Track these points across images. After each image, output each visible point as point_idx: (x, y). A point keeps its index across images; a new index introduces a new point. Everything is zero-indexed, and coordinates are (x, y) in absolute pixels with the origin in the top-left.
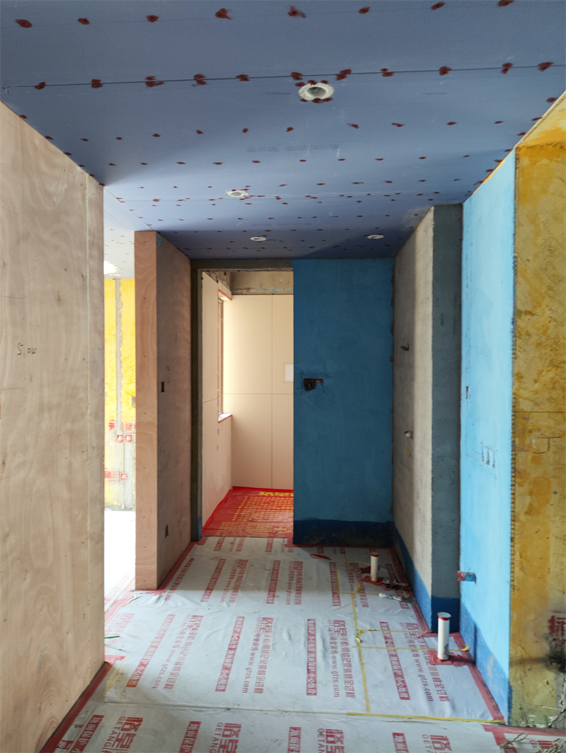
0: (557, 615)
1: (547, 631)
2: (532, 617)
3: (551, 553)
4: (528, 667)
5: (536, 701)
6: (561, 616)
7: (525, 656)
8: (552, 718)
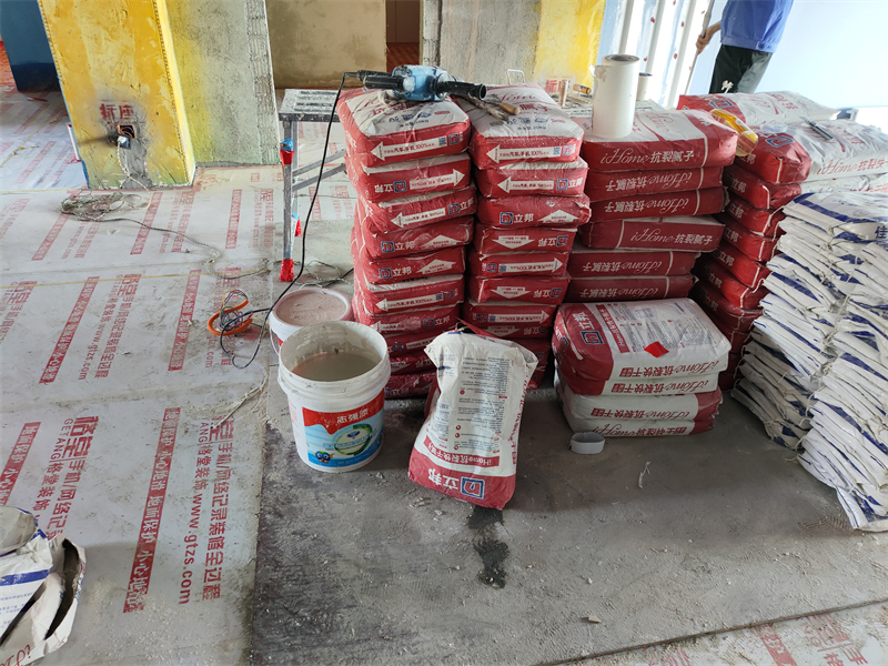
0: (106, 104)
1: (101, 116)
2: (86, 106)
3: (87, 51)
4: (93, 145)
5: (106, 169)
6: (110, 103)
7: (89, 137)
8: (122, 182)
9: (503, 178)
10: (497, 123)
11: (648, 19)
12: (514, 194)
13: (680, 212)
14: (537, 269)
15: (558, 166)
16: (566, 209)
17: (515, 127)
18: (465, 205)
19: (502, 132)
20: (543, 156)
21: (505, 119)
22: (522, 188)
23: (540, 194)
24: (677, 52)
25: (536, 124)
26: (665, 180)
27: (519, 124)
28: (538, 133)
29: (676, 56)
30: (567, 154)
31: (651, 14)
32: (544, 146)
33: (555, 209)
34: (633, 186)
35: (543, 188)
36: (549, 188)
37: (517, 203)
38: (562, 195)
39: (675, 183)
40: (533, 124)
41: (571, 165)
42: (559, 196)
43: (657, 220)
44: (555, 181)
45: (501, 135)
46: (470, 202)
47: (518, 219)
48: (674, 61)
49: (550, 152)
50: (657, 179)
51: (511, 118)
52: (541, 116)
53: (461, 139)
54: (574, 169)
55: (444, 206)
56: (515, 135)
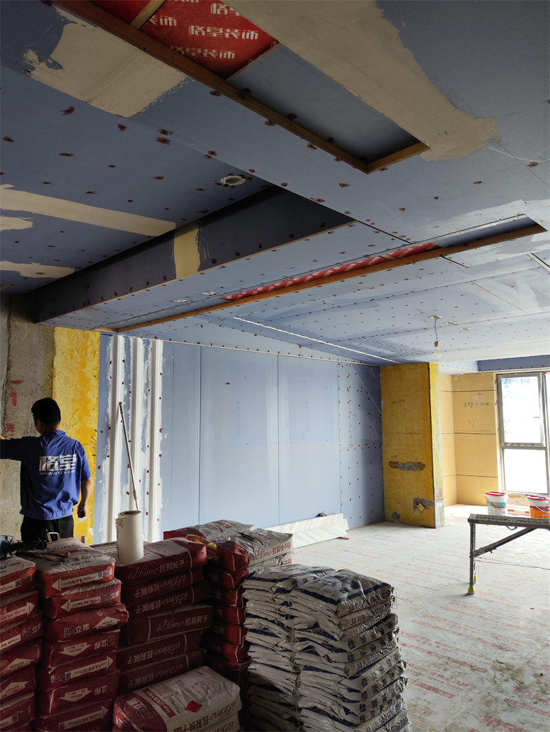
9: (64, 601)
10: (56, 564)
12: (74, 611)
13: (184, 603)
14: (96, 669)
15: (102, 586)
16: (111, 616)
17: (69, 564)
18: (35, 629)
19: (62, 569)
20: (92, 580)
21: (61, 561)
22: (79, 606)
23: (92, 608)
24: (147, 511)
25: (84, 560)
26: (171, 583)
27: (72, 562)
28: (86, 565)
29: (147, 513)
30: (107, 576)
32: (92, 573)
33: (103, 617)
34: (152, 590)
35: (94, 603)
36: (98, 602)
37: (75, 619)
38: (107, 606)
39: (177, 584)
40: (81, 561)
41: (110, 583)
42: (104, 608)
43: (170, 613)
44: (102, 597)
45: (61, 571)
46: (39, 626)
47: (78, 630)
48: (147, 517)
49: (96, 577)
50: (166, 583)
51: (66, 560)
52: (85, 555)
53: (31, 580)
54: (113, 585)
55: (20, 632)
56: (71, 569)
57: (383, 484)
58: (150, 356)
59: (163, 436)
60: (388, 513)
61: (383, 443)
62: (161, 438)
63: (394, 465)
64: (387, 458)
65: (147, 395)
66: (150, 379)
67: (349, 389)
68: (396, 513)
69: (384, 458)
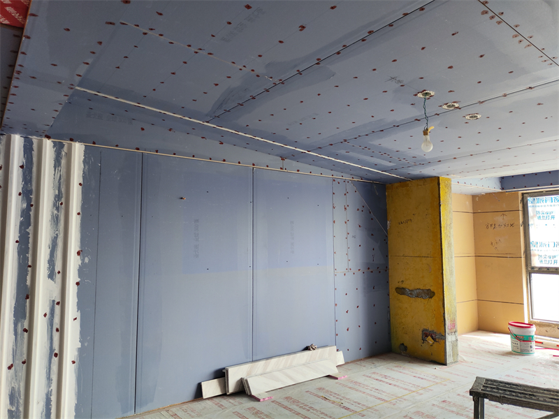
11: (20, 330)
24: (57, 351)
29: (56, 355)
31: (22, 325)
48: (55, 360)
57: (389, 312)
58: (63, 162)
59: (83, 260)
60: (396, 343)
61: (390, 267)
62: (80, 262)
63: (401, 291)
64: (394, 284)
65: (58, 209)
66: (63, 190)
67: (347, 208)
68: (403, 344)
69: (390, 283)
